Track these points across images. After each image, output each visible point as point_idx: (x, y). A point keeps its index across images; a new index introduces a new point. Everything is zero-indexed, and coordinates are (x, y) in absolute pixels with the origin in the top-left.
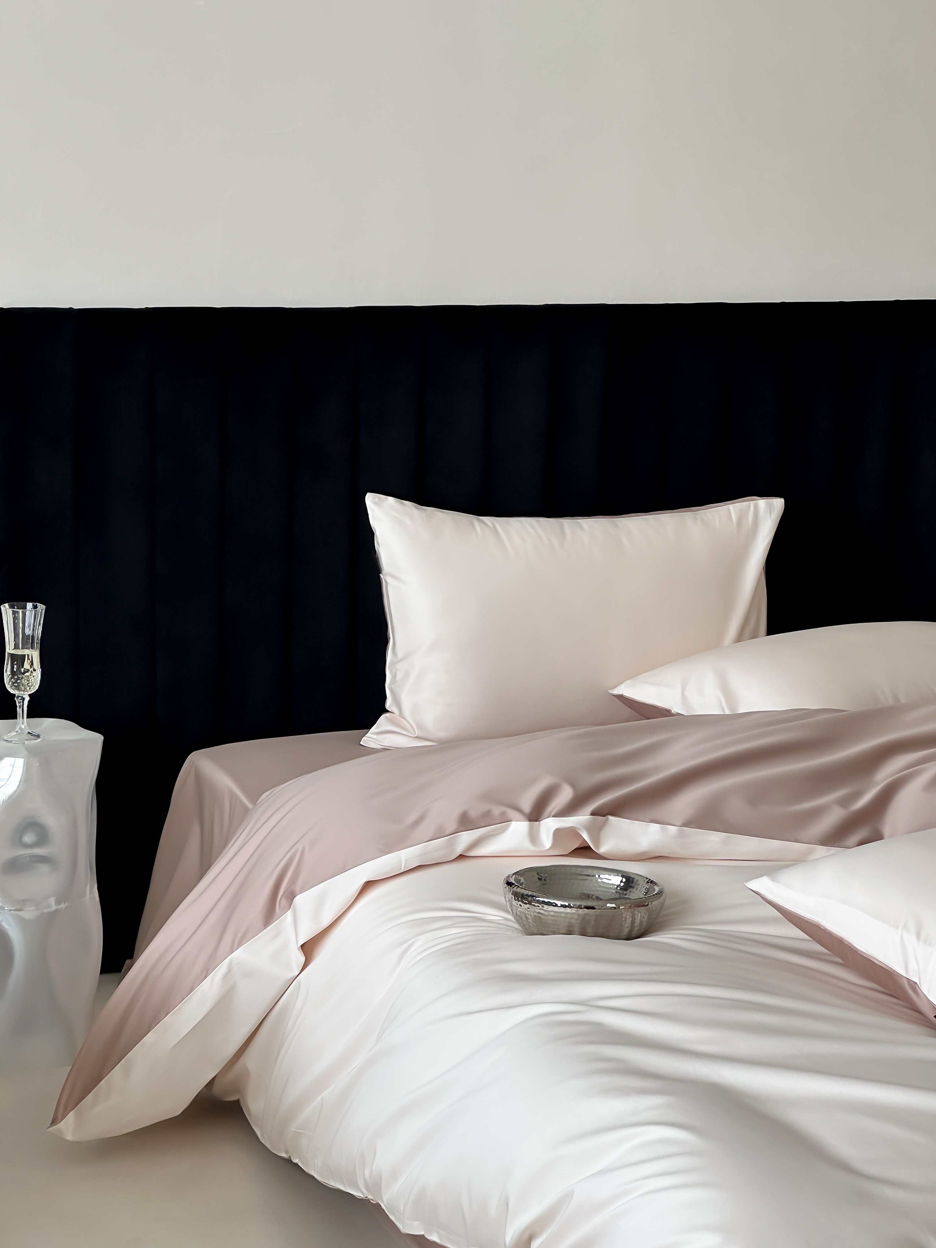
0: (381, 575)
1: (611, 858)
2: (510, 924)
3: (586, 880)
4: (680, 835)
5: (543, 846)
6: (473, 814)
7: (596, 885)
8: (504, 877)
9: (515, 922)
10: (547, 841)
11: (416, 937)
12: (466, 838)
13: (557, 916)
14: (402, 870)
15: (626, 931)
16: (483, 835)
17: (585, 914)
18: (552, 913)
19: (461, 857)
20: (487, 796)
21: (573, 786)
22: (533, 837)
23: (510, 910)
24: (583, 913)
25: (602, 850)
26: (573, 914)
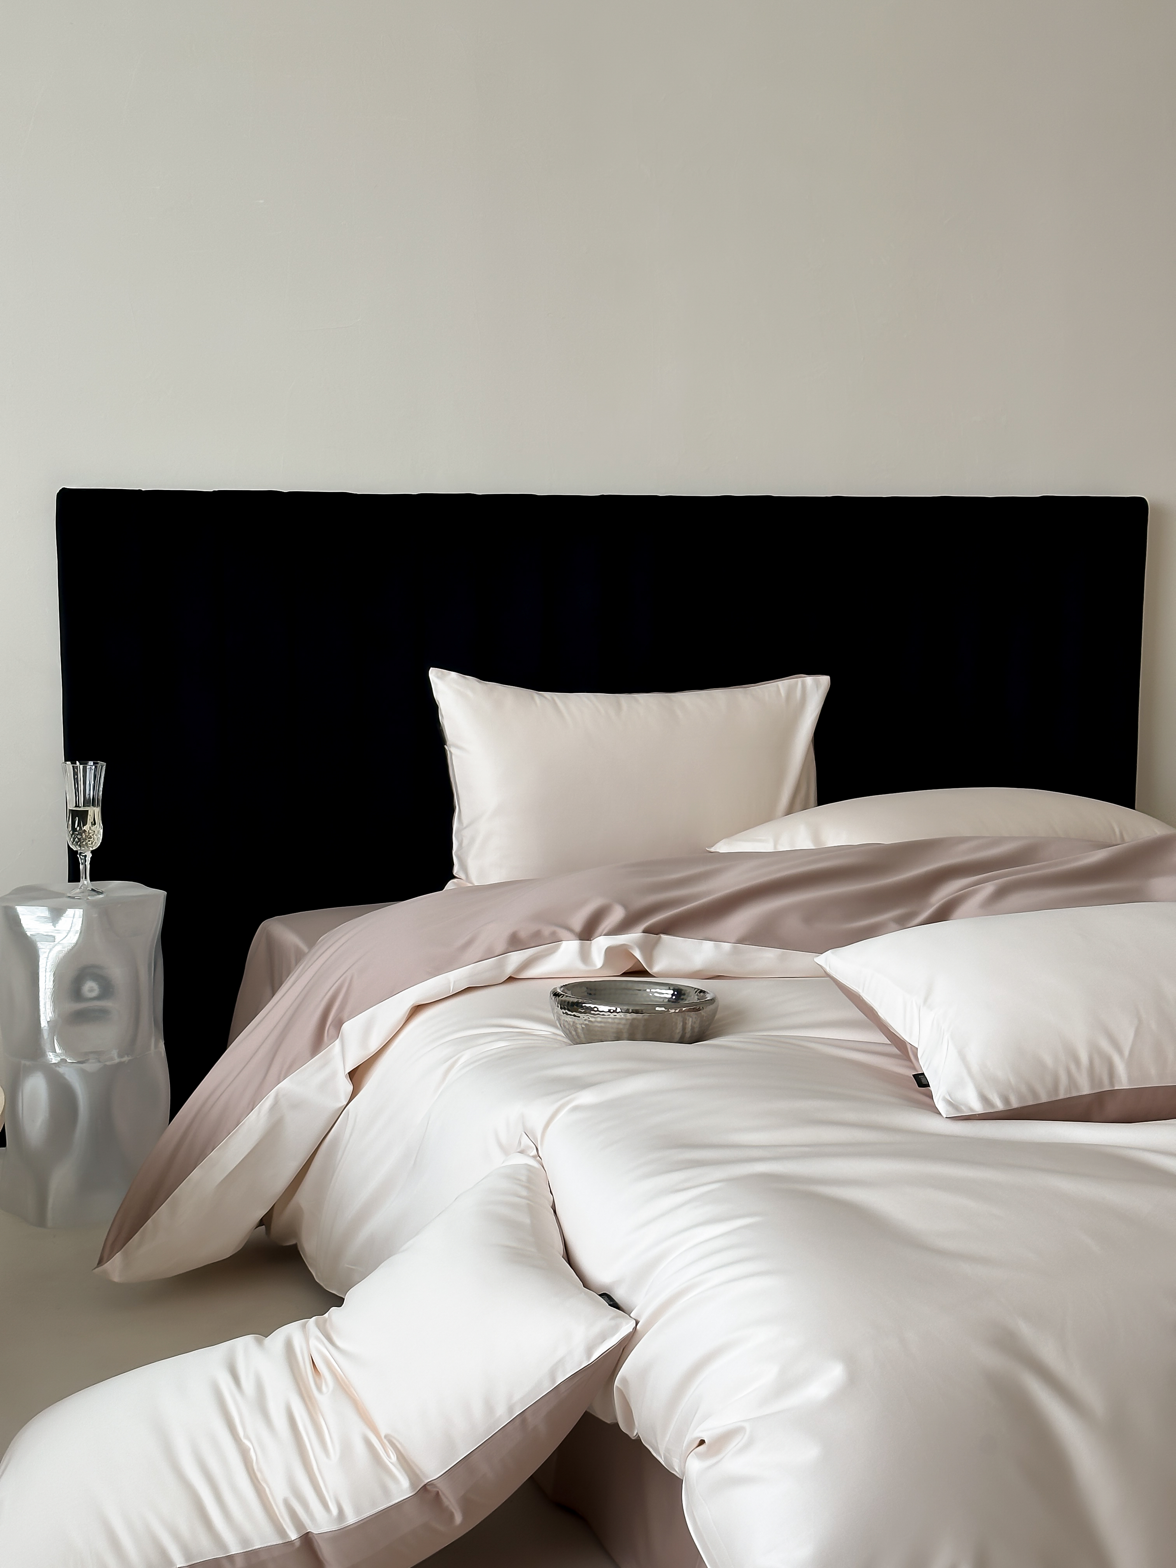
0: (445, 746)
1: (662, 975)
2: (559, 1038)
3: (639, 994)
4: (735, 951)
5: (595, 966)
6: (523, 934)
7: (648, 997)
8: (552, 990)
9: (562, 1035)
10: (598, 958)
11: (460, 1054)
12: (515, 959)
13: (605, 1023)
14: (451, 992)
16: (533, 955)
17: (634, 1019)
18: (599, 1019)
19: (511, 979)
20: (538, 917)
21: (625, 907)
22: (585, 956)
24: (630, 1017)
25: (655, 970)
26: (620, 1019)
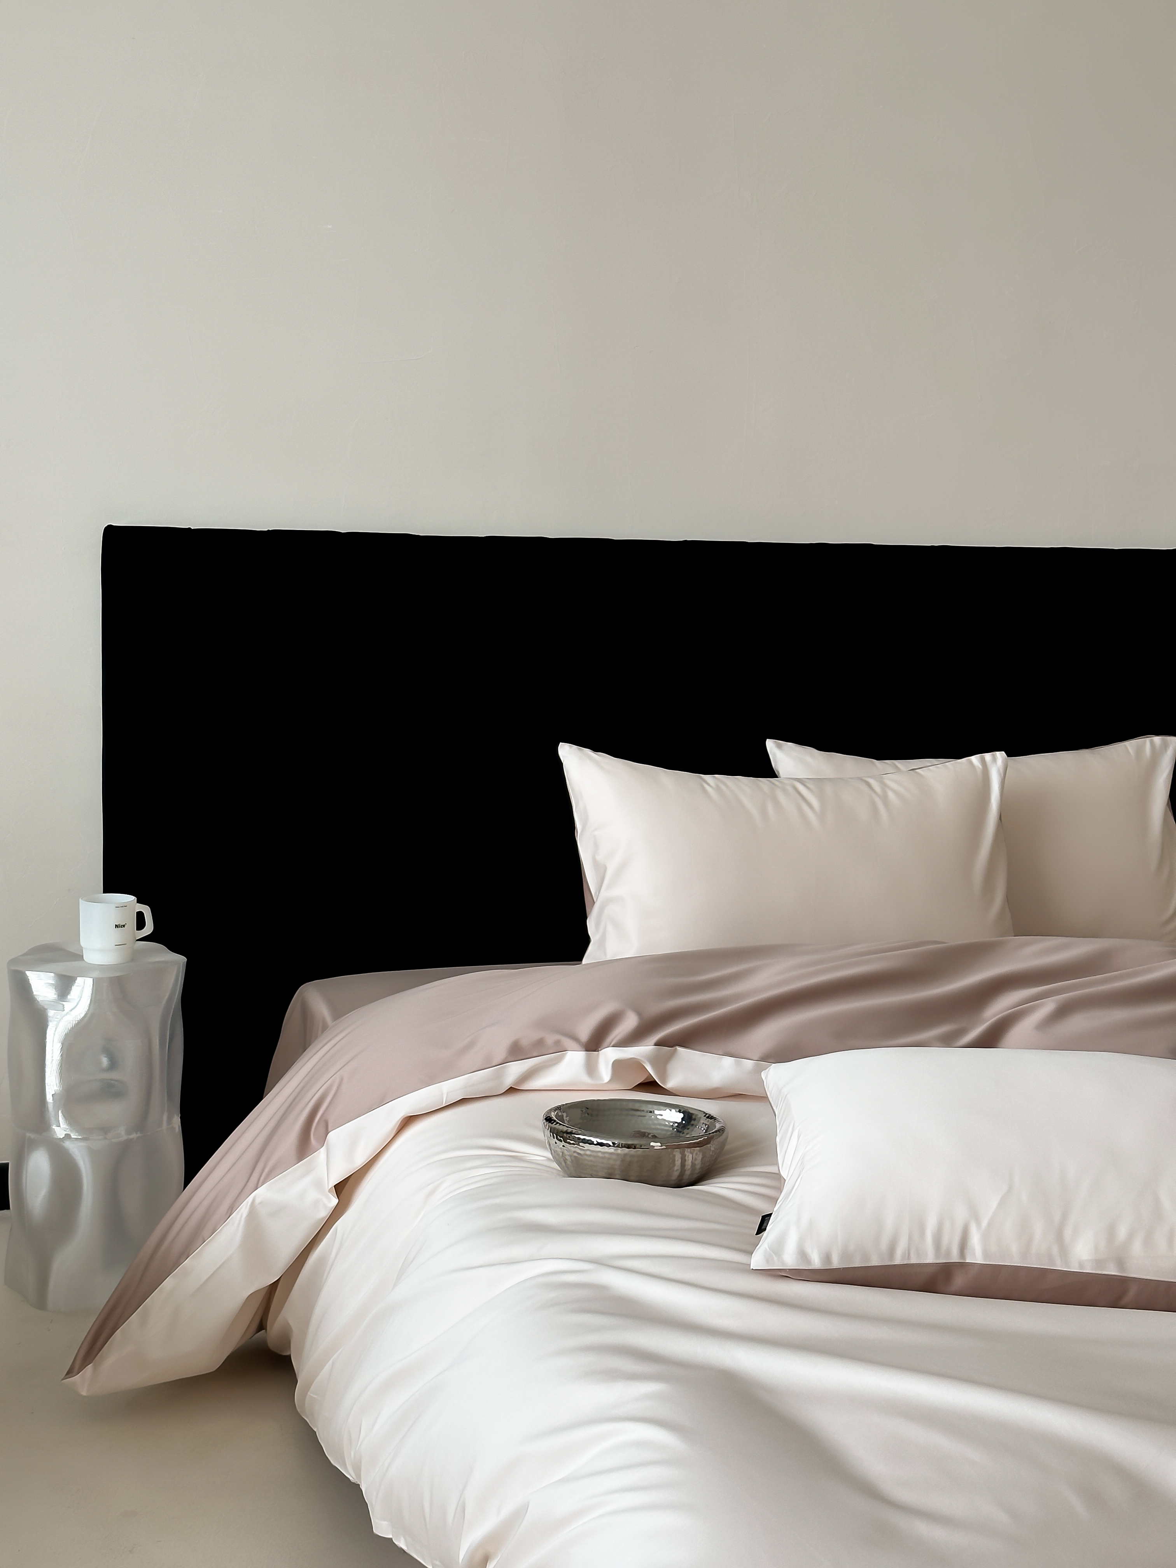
1: (675, 1093)
2: (549, 1163)
4: (752, 1069)
5: (599, 1079)
6: (525, 1043)
7: (653, 1121)
8: (546, 1112)
9: (552, 1161)
10: (605, 1073)
11: (445, 1177)
12: (515, 1070)
14: (444, 1104)
16: (537, 1064)
19: (512, 1090)
22: (591, 1069)
24: (624, 1152)
25: (669, 1085)
26: (611, 1154)
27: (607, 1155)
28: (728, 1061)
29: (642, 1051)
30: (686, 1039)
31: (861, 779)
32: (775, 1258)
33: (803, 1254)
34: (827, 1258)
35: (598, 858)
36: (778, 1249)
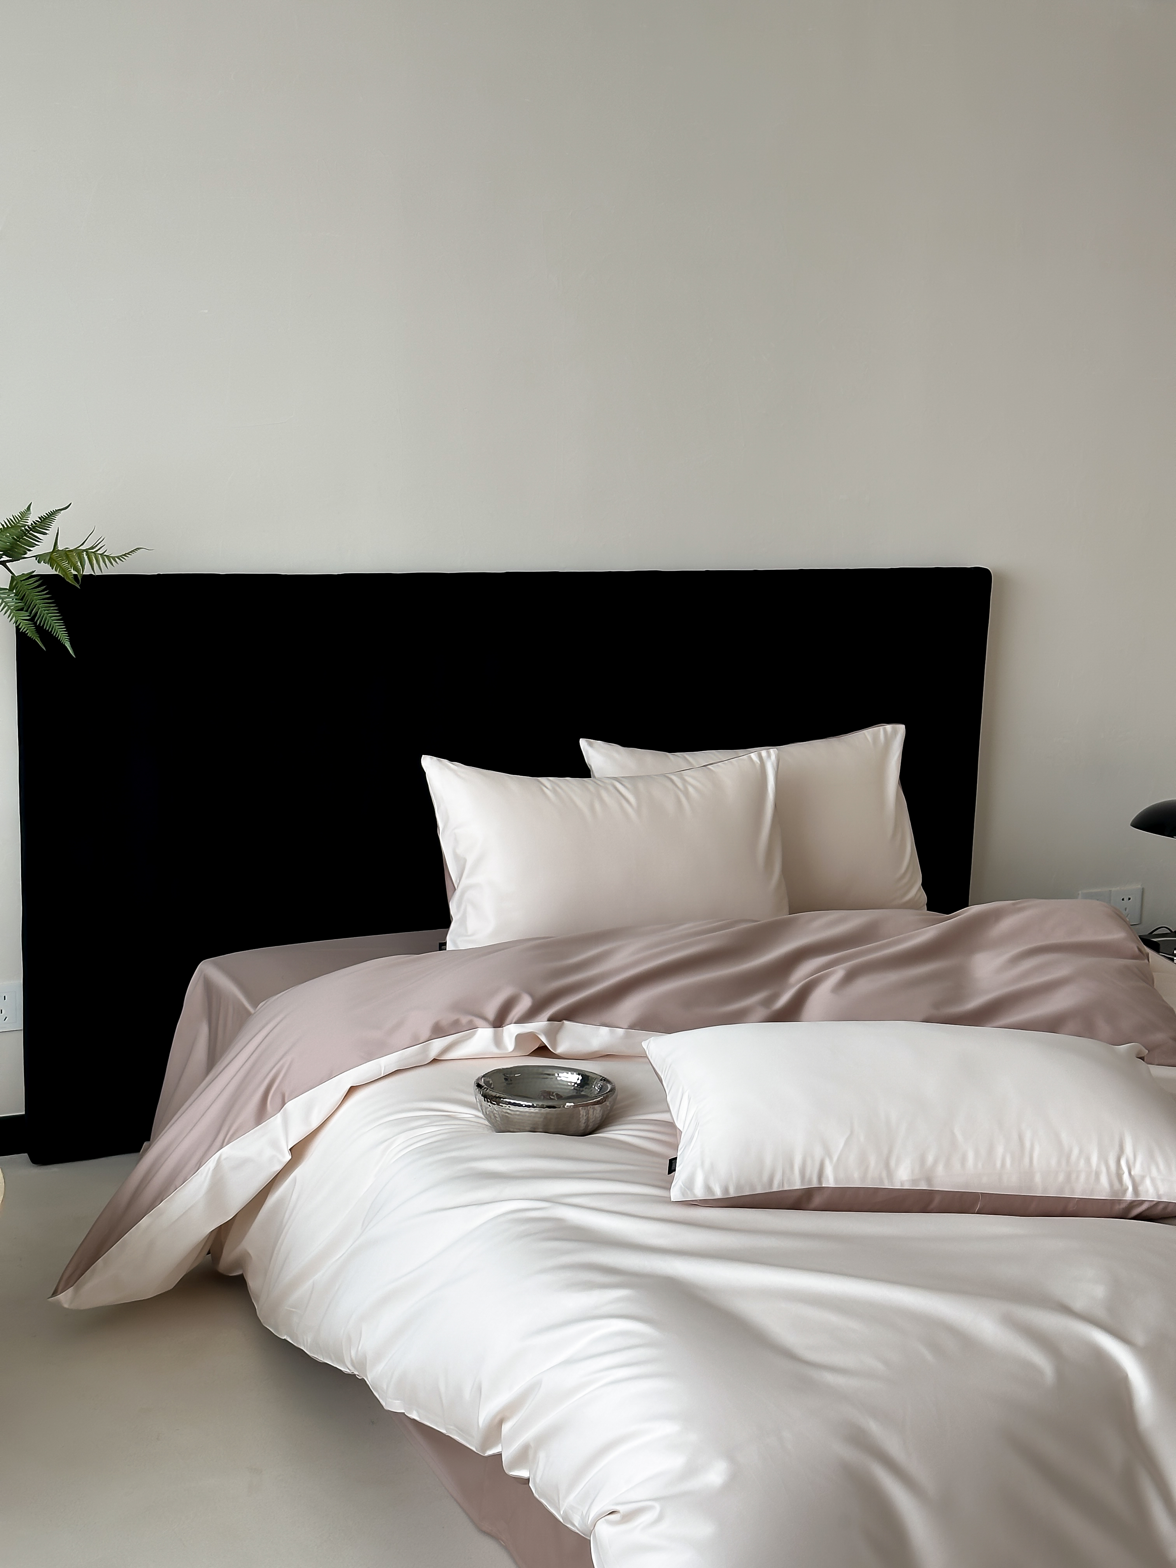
1: (566, 1057)
2: (481, 1122)
3: (547, 1078)
4: (626, 1036)
5: (507, 1049)
6: (444, 1023)
7: (556, 1082)
8: (475, 1080)
9: (485, 1119)
10: (510, 1044)
11: (396, 1135)
12: (437, 1045)
13: (522, 1116)
14: (382, 1074)
15: (582, 1125)
16: (454, 1040)
17: (547, 1113)
18: (518, 1113)
19: (435, 1061)
20: (457, 1007)
21: (531, 995)
22: (498, 1041)
23: (480, 1109)
24: (545, 1112)
25: (559, 1051)
26: (536, 1113)
27: (533, 1114)
28: (604, 1030)
29: (538, 1025)
30: (570, 1014)
31: (664, 776)
32: (689, 1192)
33: (708, 1189)
34: (726, 1190)
35: (459, 851)
36: (689, 1185)
